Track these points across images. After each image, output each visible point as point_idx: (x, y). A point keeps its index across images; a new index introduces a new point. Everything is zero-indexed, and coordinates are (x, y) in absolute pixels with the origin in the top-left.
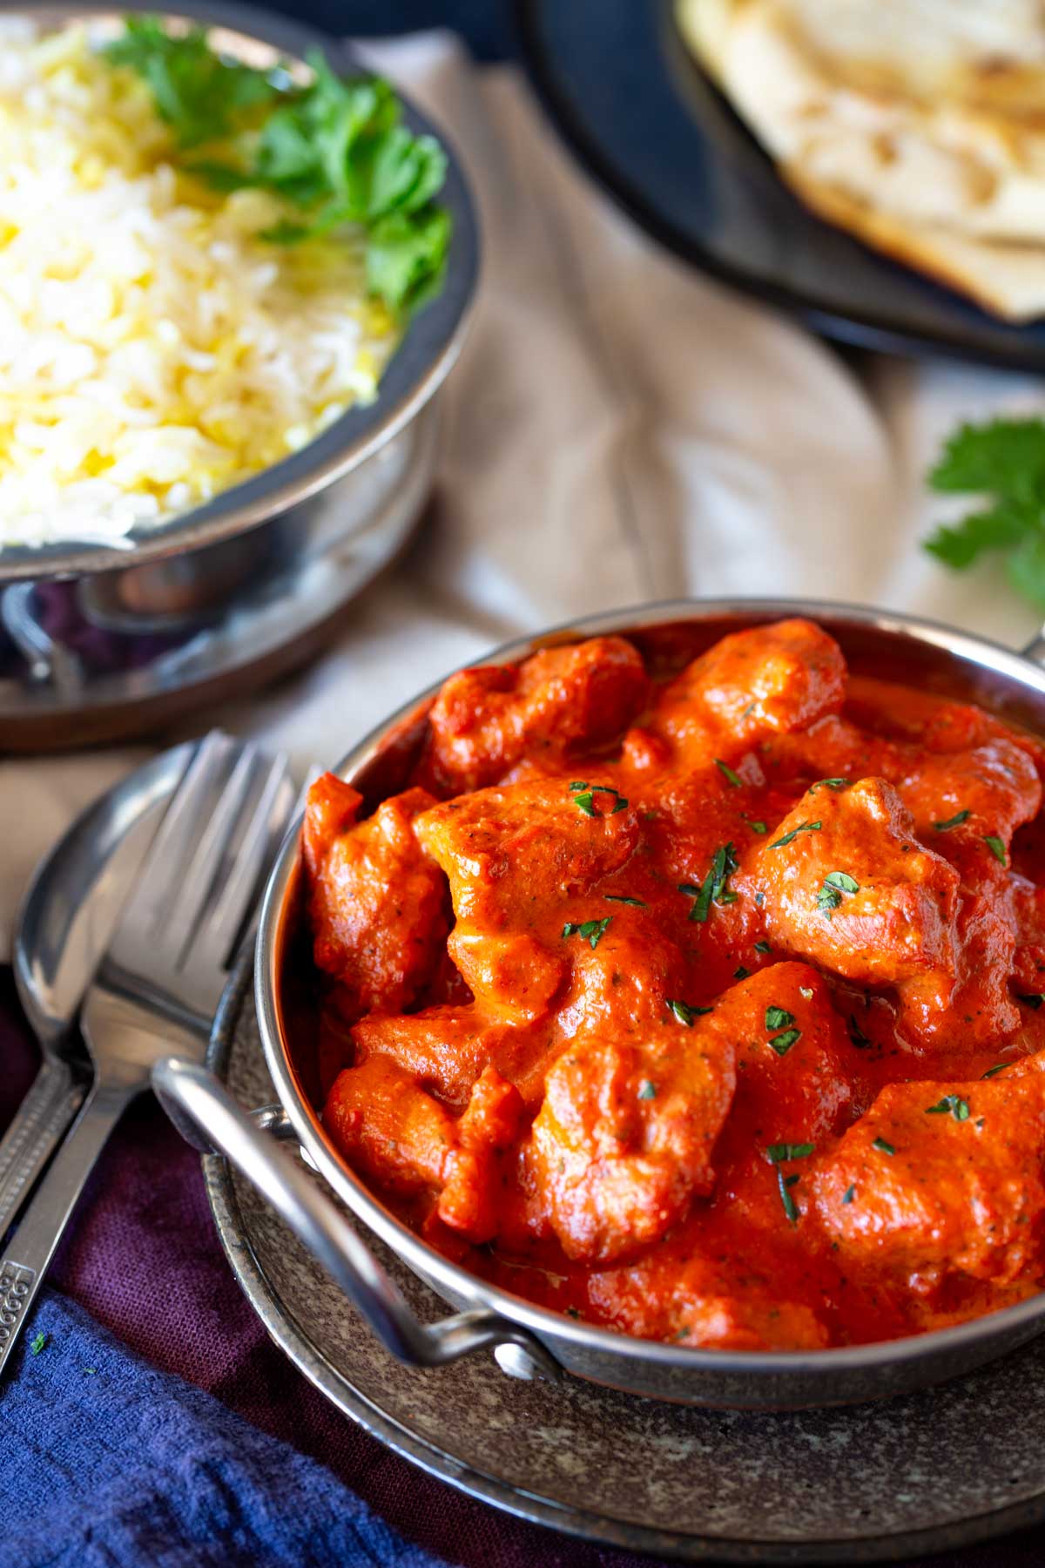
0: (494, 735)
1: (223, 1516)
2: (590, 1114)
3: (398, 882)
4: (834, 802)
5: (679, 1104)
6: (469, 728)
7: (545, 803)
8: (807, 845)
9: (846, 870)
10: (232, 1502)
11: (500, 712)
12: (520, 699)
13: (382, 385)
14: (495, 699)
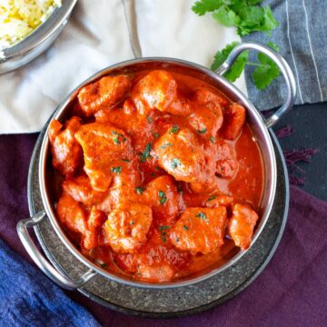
0: (93, 105)
1: (39, 304)
2: (118, 227)
3: (72, 149)
4: (175, 138)
5: (139, 226)
6: (88, 104)
7: (106, 136)
8: (169, 150)
9: (178, 158)
10: (41, 301)
11: (95, 100)
12: (99, 96)
13: (63, 2)
14: (93, 97)
